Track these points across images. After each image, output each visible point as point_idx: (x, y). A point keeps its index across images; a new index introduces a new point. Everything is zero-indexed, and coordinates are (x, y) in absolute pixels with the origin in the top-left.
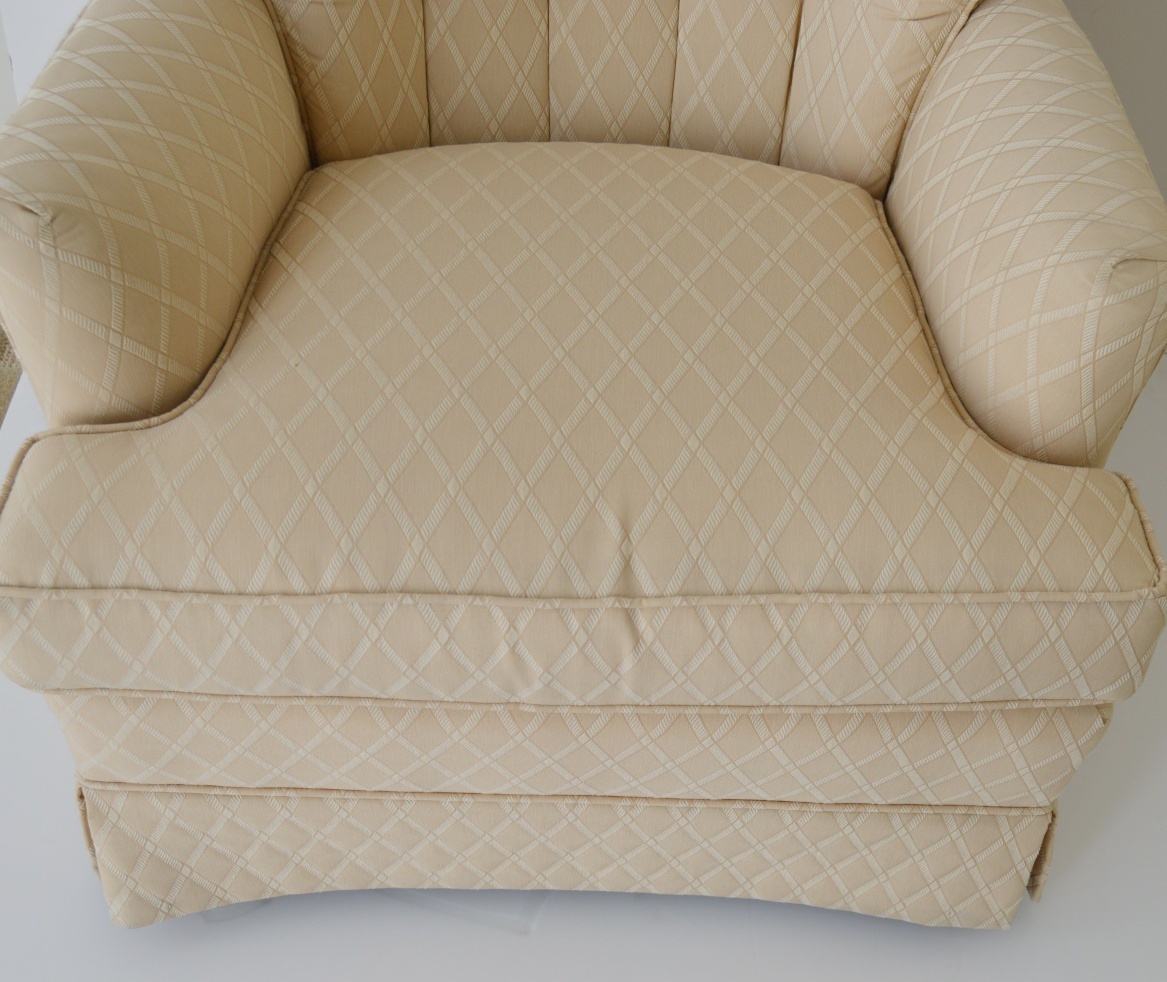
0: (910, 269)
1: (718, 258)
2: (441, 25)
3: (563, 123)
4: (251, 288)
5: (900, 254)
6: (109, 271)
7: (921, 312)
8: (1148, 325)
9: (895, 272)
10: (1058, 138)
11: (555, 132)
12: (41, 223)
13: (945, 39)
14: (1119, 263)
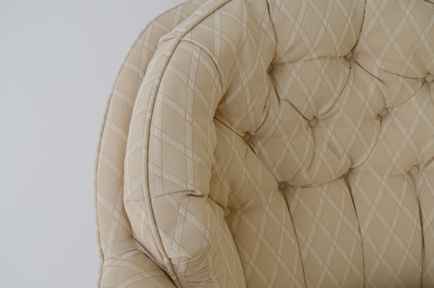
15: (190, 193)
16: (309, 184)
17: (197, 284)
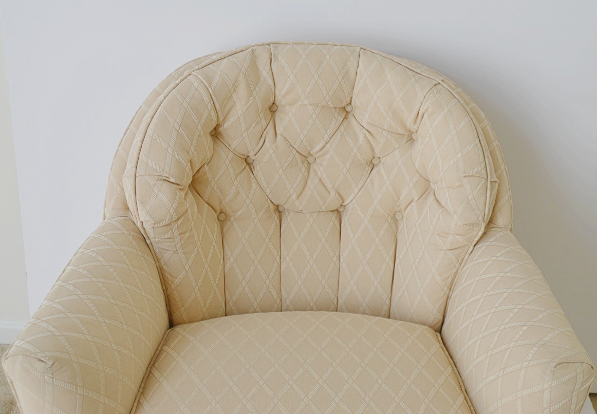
0: (456, 367)
1: (365, 367)
2: (232, 259)
3: (288, 301)
4: (141, 390)
5: (450, 360)
6: (77, 389)
7: (463, 389)
8: (574, 394)
9: (449, 369)
10: (522, 304)
11: (284, 307)
12: (47, 367)
13: (464, 258)
14: (557, 365)
15: (165, 178)
16: (300, 209)
17: (166, 251)
